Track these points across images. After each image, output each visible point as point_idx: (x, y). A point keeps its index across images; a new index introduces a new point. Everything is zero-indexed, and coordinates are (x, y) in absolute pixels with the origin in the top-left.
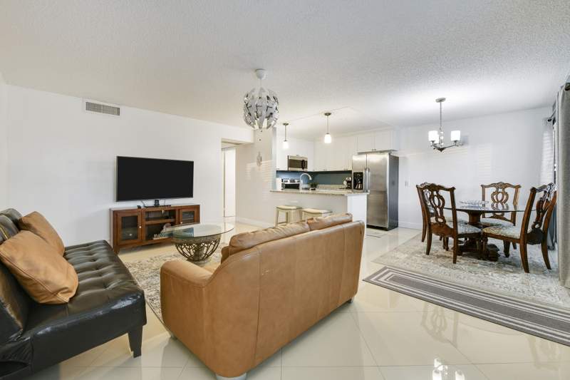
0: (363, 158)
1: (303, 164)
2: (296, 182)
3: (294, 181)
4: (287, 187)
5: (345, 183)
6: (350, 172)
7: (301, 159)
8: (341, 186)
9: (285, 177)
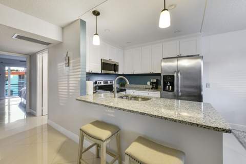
0: (173, 64)
1: (115, 67)
2: (109, 83)
3: (107, 83)
4: (101, 88)
5: (149, 83)
6: (159, 74)
7: (114, 64)
8: (144, 86)
9: (98, 79)
